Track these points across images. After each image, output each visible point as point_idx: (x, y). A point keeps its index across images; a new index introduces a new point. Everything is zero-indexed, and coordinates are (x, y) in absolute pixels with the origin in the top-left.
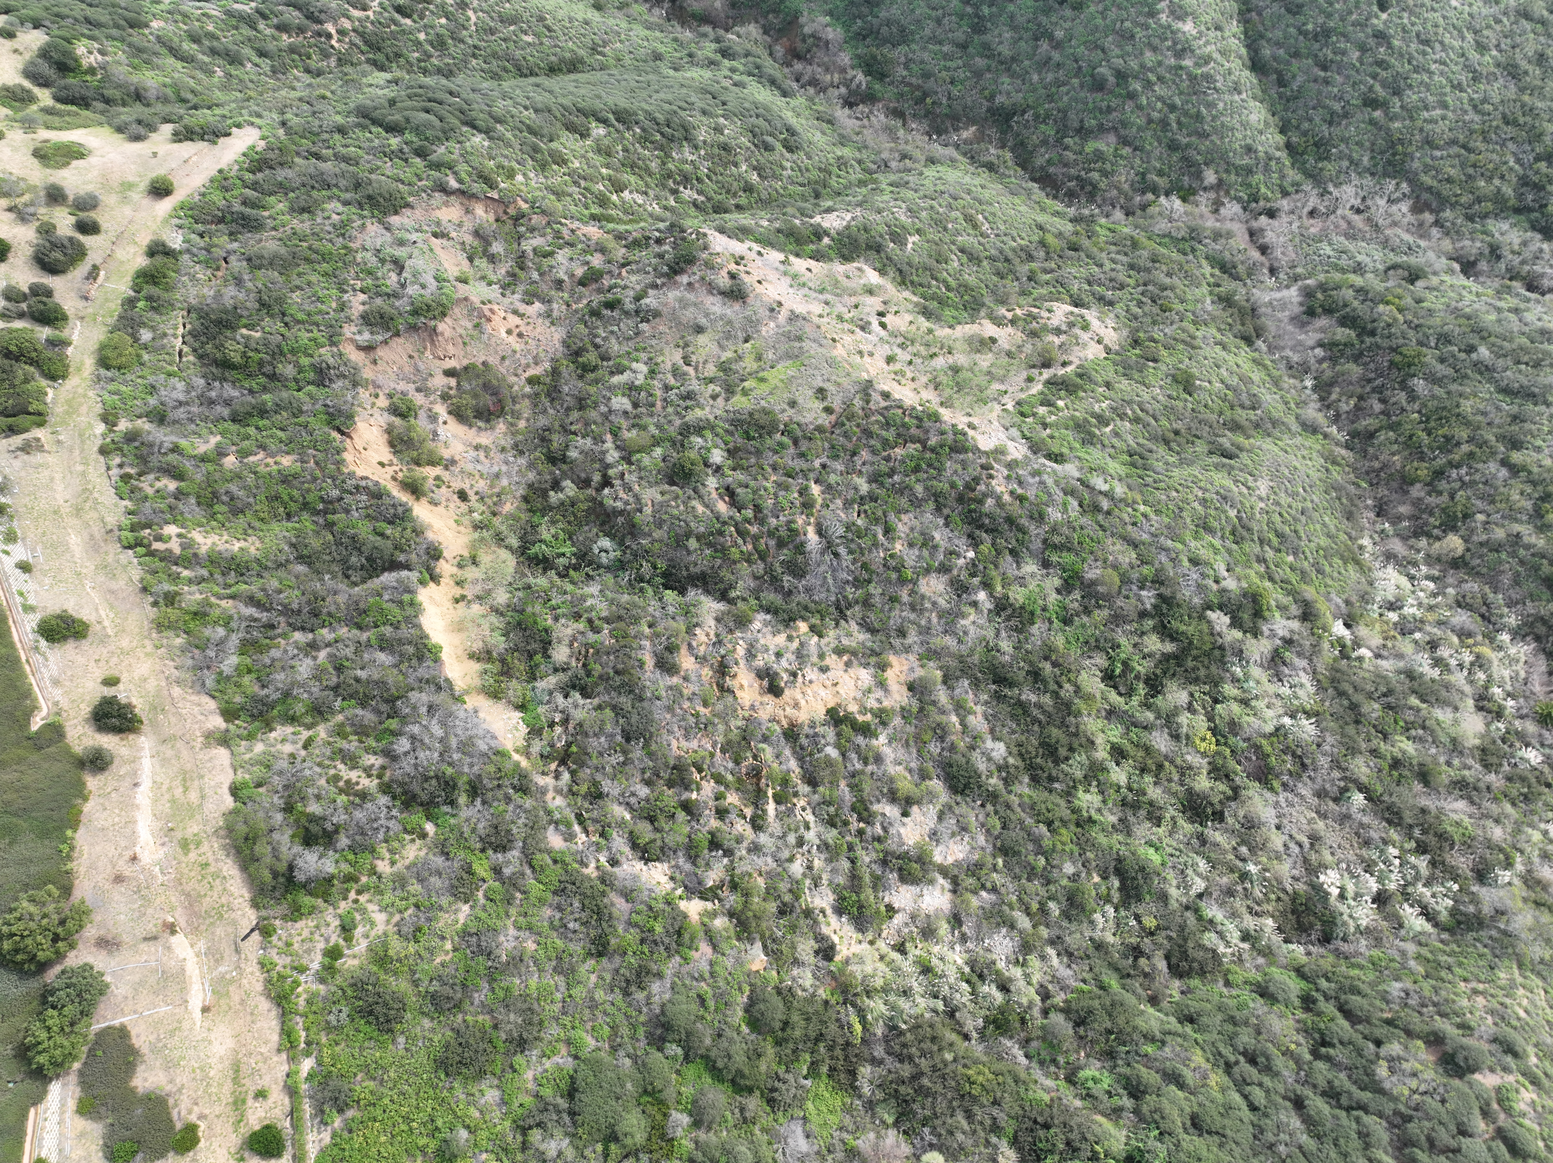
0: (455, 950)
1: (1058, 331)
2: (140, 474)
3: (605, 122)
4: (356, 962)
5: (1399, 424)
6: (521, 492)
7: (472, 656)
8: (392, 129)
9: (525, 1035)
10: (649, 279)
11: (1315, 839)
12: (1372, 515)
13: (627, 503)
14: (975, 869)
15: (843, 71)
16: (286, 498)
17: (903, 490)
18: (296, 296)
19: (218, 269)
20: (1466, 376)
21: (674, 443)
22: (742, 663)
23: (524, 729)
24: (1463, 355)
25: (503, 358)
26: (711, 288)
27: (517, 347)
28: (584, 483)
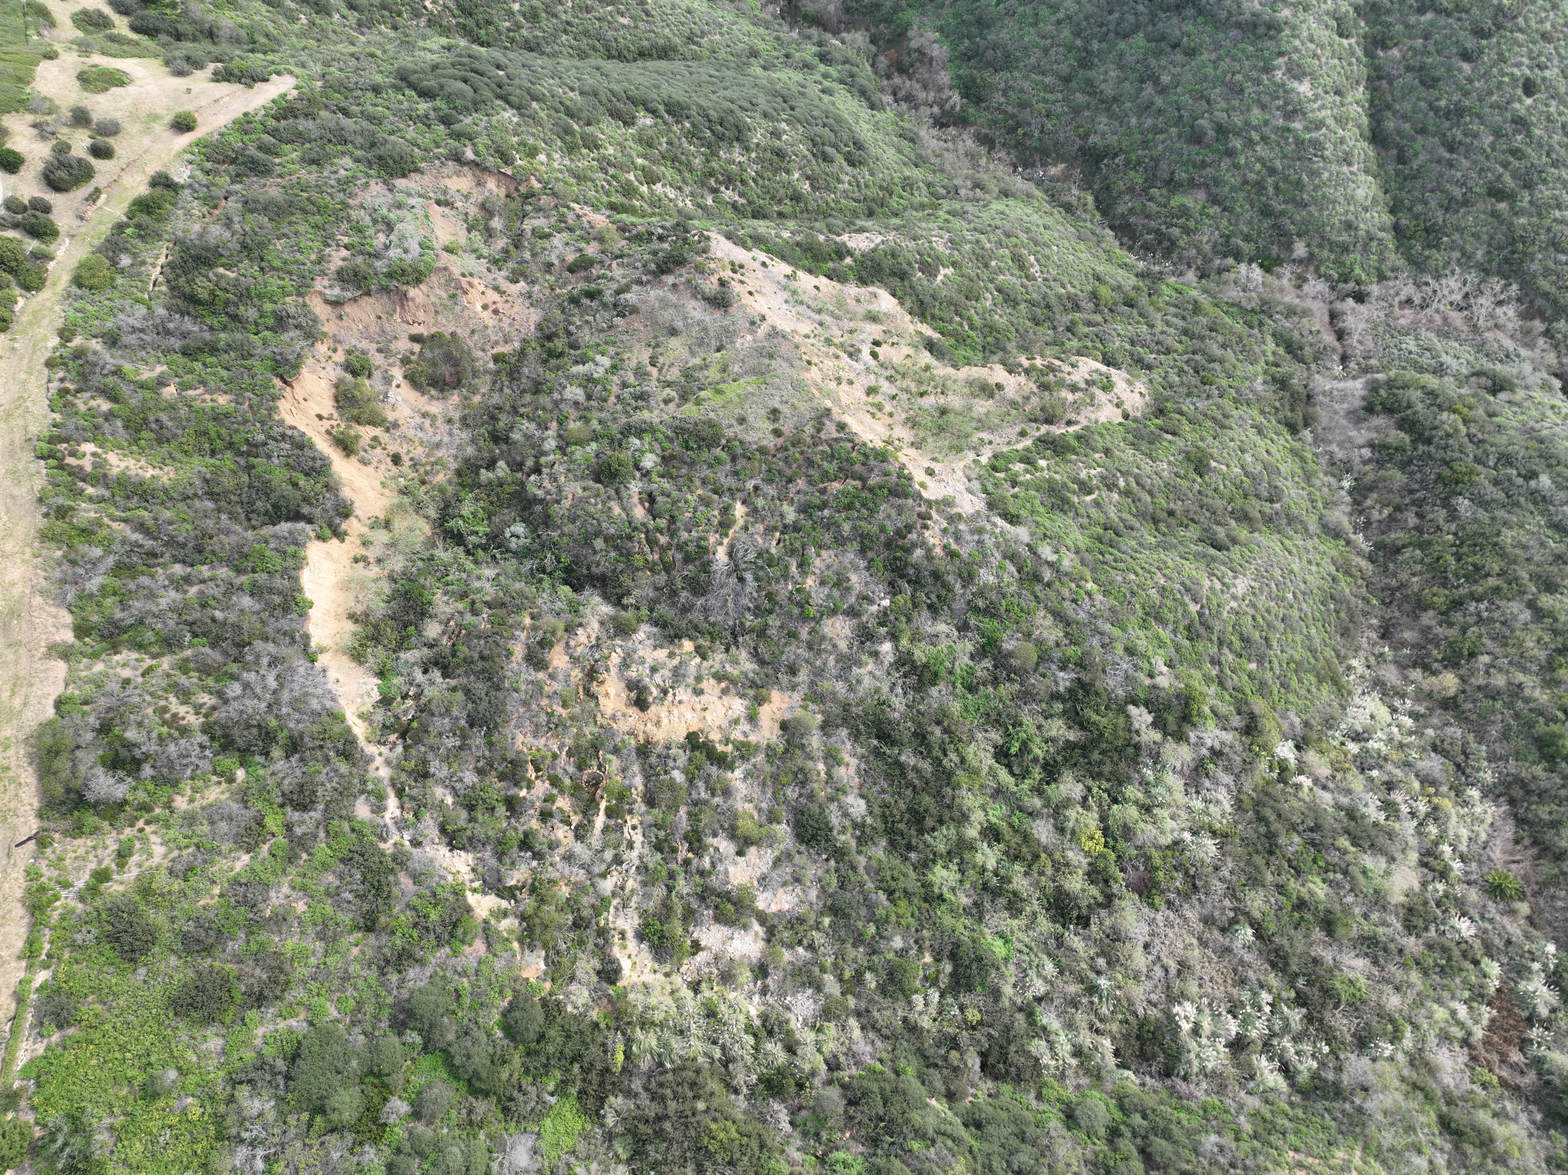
0: (221, 896)
1: (1074, 388)
2: (78, 391)
3: (654, 112)
4: (121, 888)
5: (1430, 543)
6: (454, 465)
7: (353, 617)
8: (426, 94)
9: (266, 992)
10: (636, 274)
11: (1184, 967)
12: (1374, 636)
13: (548, 493)
14: (796, 922)
15: (940, 90)
16: (213, 435)
17: (829, 525)
18: (279, 245)
19: (215, 207)
20: (1517, 504)
21: (612, 441)
22: (614, 671)
23: (376, 696)
24: (1520, 481)
25: (473, 332)
26: (696, 292)
27: (491, 323)
28: (516, 466)
